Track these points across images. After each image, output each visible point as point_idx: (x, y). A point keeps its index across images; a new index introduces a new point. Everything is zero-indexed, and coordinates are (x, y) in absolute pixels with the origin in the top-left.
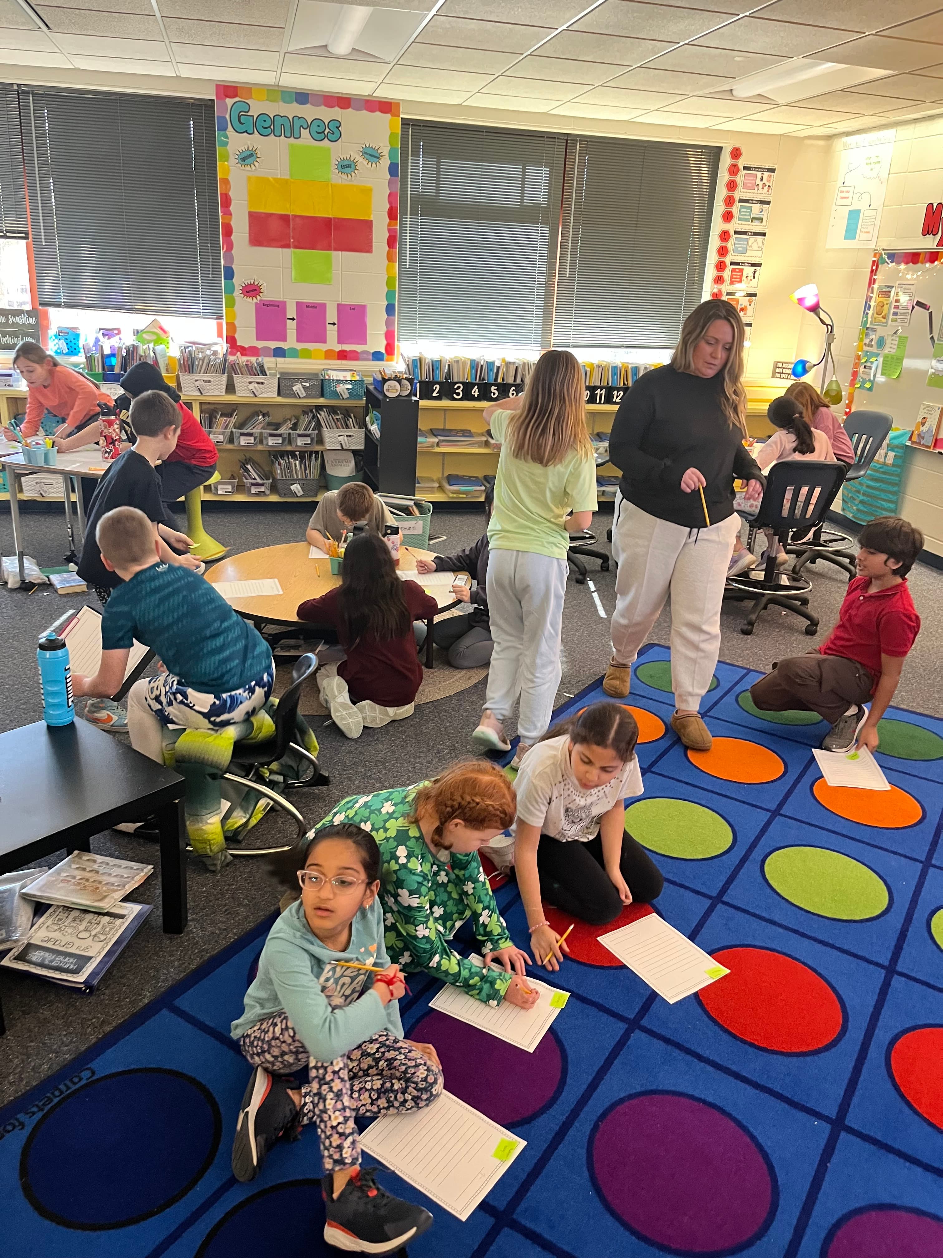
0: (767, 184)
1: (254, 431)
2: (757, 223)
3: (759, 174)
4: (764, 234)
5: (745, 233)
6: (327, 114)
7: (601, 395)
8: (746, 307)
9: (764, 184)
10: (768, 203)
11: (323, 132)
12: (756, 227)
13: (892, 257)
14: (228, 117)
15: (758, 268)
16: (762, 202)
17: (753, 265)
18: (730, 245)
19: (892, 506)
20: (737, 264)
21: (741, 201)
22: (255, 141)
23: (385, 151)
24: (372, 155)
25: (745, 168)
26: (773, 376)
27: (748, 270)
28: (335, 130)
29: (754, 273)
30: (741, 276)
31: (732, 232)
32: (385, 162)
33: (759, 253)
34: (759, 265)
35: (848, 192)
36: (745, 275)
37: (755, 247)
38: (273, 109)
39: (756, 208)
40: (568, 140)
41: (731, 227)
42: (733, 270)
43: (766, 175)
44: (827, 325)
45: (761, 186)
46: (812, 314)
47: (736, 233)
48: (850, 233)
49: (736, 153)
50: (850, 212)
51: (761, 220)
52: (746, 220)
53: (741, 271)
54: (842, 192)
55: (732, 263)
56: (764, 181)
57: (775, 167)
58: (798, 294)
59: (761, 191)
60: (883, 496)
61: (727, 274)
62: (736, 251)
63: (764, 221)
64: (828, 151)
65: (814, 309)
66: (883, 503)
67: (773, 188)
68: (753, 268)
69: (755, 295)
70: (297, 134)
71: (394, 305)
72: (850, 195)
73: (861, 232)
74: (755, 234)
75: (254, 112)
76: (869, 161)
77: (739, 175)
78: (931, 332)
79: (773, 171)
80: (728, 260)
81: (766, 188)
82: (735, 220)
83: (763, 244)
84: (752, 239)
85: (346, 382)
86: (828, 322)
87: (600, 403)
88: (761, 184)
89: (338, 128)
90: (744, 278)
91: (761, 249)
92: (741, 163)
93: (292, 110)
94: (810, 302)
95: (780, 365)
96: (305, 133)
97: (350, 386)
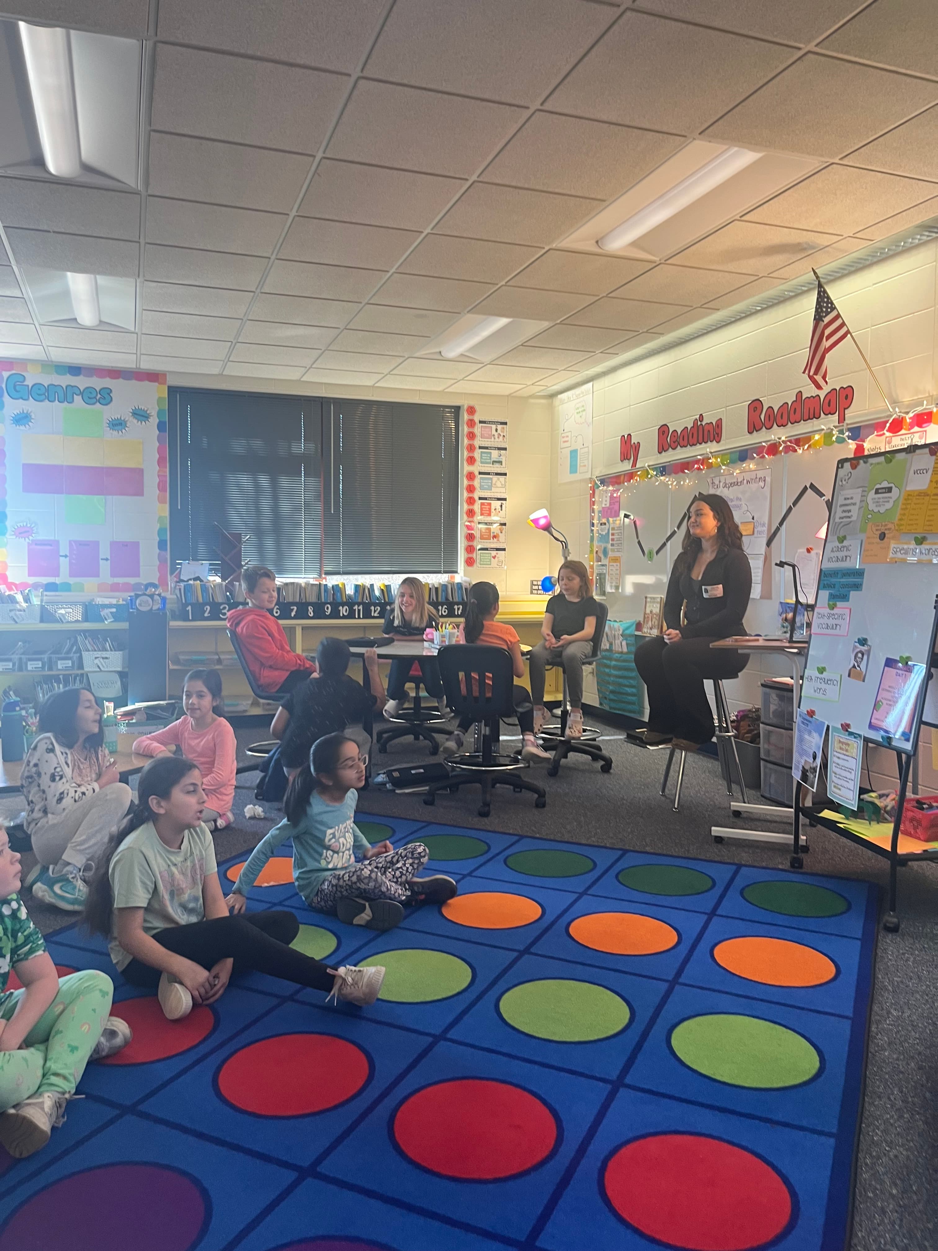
0: (502, 434)
1: (13, 657)
2: (497, 465)
3: (494, 427)
4: (505, 474)
5: (488, 474)
6: (98, 383)
7: (359, 611)
8: (498, 534)
9: (499, 435)
10: (505, 449)
11: (95, 398)
12: (497, 469)
13: (603, 482)
14: (4, 386)
15: (504, 502)
16: (500, 449)
17: (499, 499)
18: (476, 483)
19: (634, 690)
20: (485, 499)
21: (480, 448)
22: (30, 406)
23: (153, 412)
24: (141, 415)
25: (481, 422)
26: (532, 593)
27: (496, 504)
28: (106, 396)
29: (501, 506)
30: (490, 509)
31: (477, 473)
32: (154, 421)
33: (503, 490)
34: (505, 499)
35: (567, 436)
36: (493, 508)
37: (499, 484)
38: (46, 380)
39: (495, 454)
40: (322, 403)
41: (475, 469)
42: (482, 504)
43: (499, 427)
44: (561, 542)
45: (496, 436)
46: (546, 533)
47: (480, 473)
48: (573, 469)
49: (471, 410)
50: (571, 452)
51: (500, 462)
52: (489, 463)
53: (490, 504)
54: (563, 437)
55: (480, 498)
56: (499, 431)
57: (507, 420)
58: (533, 516)
59: (497, 439)
60: (625, 682)
61: (477, 507)
62: (482, 488)
63: (504, 463)
64: (551, 409)
65: (547, 528)
66: (626, 689)
67: (507, 437)
68: (499, 502)
69: (505, 524)
70: (69, 400)
71: (166, 541)
72: (569, 439)
73: (580, 466)
74: (497, 474)
75: (29, 382)
76: (578, 411)
77: (476, 427)
78: (637, 538)
79: (505, 423)
80: (476, 495)
81: (501, 438)
82: (478, 463)
83: (505, 482)
84: (495, 478)
85: (110, 606)
86: (562, 539)
87: (359, 618)
88: (496, 434)
89: (109, 394)
90: (493, 510)
91: (504, 486)
92: (476, 418)
93: (66, 380)
94: (542, 522)
95: (535, 583)
96: (78, 399)
97: (114, 610)
